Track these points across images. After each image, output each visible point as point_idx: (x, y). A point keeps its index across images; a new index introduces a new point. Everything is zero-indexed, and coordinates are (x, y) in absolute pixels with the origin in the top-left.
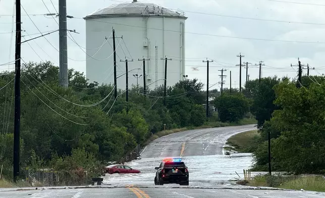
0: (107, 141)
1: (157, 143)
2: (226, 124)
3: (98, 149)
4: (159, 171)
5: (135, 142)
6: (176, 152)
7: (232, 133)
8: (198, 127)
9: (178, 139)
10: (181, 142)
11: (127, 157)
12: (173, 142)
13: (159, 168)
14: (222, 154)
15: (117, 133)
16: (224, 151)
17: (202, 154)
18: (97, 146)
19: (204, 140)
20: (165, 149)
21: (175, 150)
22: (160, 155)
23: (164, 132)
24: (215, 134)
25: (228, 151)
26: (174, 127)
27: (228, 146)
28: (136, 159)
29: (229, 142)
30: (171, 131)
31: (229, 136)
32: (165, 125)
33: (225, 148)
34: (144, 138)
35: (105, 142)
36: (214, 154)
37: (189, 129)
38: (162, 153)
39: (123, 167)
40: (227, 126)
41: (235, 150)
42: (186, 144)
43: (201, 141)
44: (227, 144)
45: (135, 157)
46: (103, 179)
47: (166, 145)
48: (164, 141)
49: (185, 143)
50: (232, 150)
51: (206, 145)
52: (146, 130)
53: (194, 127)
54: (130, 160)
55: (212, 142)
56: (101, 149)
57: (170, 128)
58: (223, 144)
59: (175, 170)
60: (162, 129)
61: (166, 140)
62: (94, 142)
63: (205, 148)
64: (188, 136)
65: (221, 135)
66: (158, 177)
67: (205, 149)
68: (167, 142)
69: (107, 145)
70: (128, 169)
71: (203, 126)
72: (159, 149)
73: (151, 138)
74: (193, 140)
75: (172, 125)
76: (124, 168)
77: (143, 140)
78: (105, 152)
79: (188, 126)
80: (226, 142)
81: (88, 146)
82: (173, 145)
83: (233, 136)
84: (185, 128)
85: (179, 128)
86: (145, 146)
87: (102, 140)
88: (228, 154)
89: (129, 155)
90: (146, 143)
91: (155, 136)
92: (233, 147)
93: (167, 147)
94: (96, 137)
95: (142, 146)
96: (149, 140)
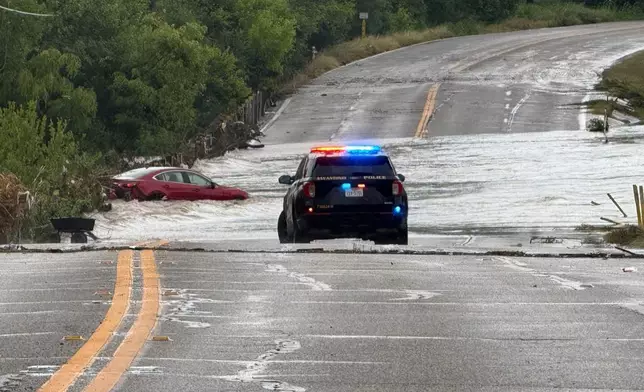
0: (129, 77)
1: (331, 84)
2: (604, 11)
3: (94, 108)
4: (295, 193)
5: (241, 83)
6: (399, 121)
7: (623, 48)
8: (493, 27)
9: (413, 70)
10: (422, 82)
11: (207, 138)
12: (391, 81)
13: (294, 178)
14: (576, 127)
15: (165, 46)
16: (583, 118)
17: (501, 129)
18: (88, 98)
19: (512, 73)
20: (359, 109)
21: (398, 111)
22: (337, 131)
23: (359, 44)
24: (557, 51)
25: (602, 118)
26: (401, 26)
27: (602, 96)
28: (244, 146)
29: (609, 81)
30: (387, 40)
31: (609, 61)
32: (364, 16)
33: (592, 104)
34: (277, 66)
35: (119, 79)
36: (547, 129)
37: (457, 34)
38: (346, 126)
39: (180, 177)
40: (605, 20)
41: (629, 113)
42: (441, 91)
43: (499, 77)
44: (598, 88)
45: (240, 139)
46: (93, 221)
47: (365, 95)
48: (357, 80)
49: (437, 86)
50: (615, 114)
51: (517, 92)
52: (285, 34)
53: (478, 27)
54: (217, 151)
55: (542, 84)
56: (106, 110)
57: (383, 30)
58: (585, 91)
59: (354, 185)
60: (354, 32)
61: (366, 73)
62: (78, 82)
63: (512, 106)
64: (453, 60)
65: (581, 55)
66: (289, 215)
67: (515, 110)
68: (370, 82)
69: (126, 92)
70: (201, 183)
71: (514, 21)
72: (338, 107)
73: (311, 67)
74: (470, 75)
75: (392, 18)
76: (186, 179)
77: (274, 74)
78: (120, 118)
79: (455, 21)
80: (596, 80)
81: (55, 96)
82: (393, 95)
83: (624, 60)
84: (443, 29)
85: (419, 28)
86: (281, 97)
87: (107, 74)
88: (598, 127)
89: (217, 133)
90: (286, 87)
91: (324, 58)
92: (623, 102)
93: (368, 103)
94: (84, 62)
95: (272, 99)
96: (302, 77)
